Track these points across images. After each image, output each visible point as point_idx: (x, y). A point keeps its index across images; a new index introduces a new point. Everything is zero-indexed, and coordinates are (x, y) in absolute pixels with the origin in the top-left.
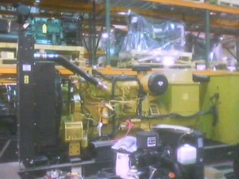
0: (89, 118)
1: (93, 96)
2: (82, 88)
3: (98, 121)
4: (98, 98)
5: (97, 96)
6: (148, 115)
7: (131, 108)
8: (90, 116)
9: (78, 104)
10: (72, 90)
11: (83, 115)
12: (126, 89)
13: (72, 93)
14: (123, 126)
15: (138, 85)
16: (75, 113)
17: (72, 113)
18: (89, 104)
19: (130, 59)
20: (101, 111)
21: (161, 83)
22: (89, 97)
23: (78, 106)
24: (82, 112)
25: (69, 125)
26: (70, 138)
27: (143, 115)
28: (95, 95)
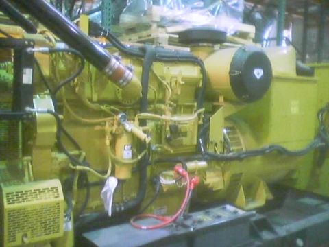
0: (79, 167)
1: (91, 100)
2: (58, 76)
3: (105, 172)
4: (103, 107)
5: (101, 102)
6: (221, 150)
7: (185, 134)
8: (81, 160)
9: (47, 123)
10: (27, 77)
11: (62, 157)
12: (173, 84)
13: (27, 85)
14: (167, 181)
15: (201, 76)
16: (35, 152)
17: (27, 151)
18: (77, 123)
19: (147, 27)
20: (113, 144)
21: (258, 73)
22: (78, 104)
23: (47, 131)
24: (59, 148)
25: (18, 197)
26: (19, 236)
27: (211, 151)
28: (95, 98)
